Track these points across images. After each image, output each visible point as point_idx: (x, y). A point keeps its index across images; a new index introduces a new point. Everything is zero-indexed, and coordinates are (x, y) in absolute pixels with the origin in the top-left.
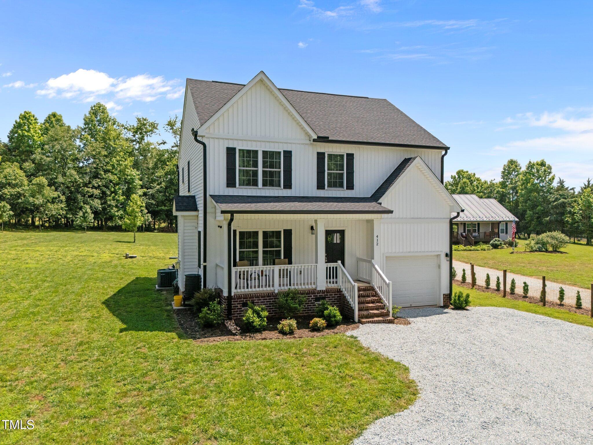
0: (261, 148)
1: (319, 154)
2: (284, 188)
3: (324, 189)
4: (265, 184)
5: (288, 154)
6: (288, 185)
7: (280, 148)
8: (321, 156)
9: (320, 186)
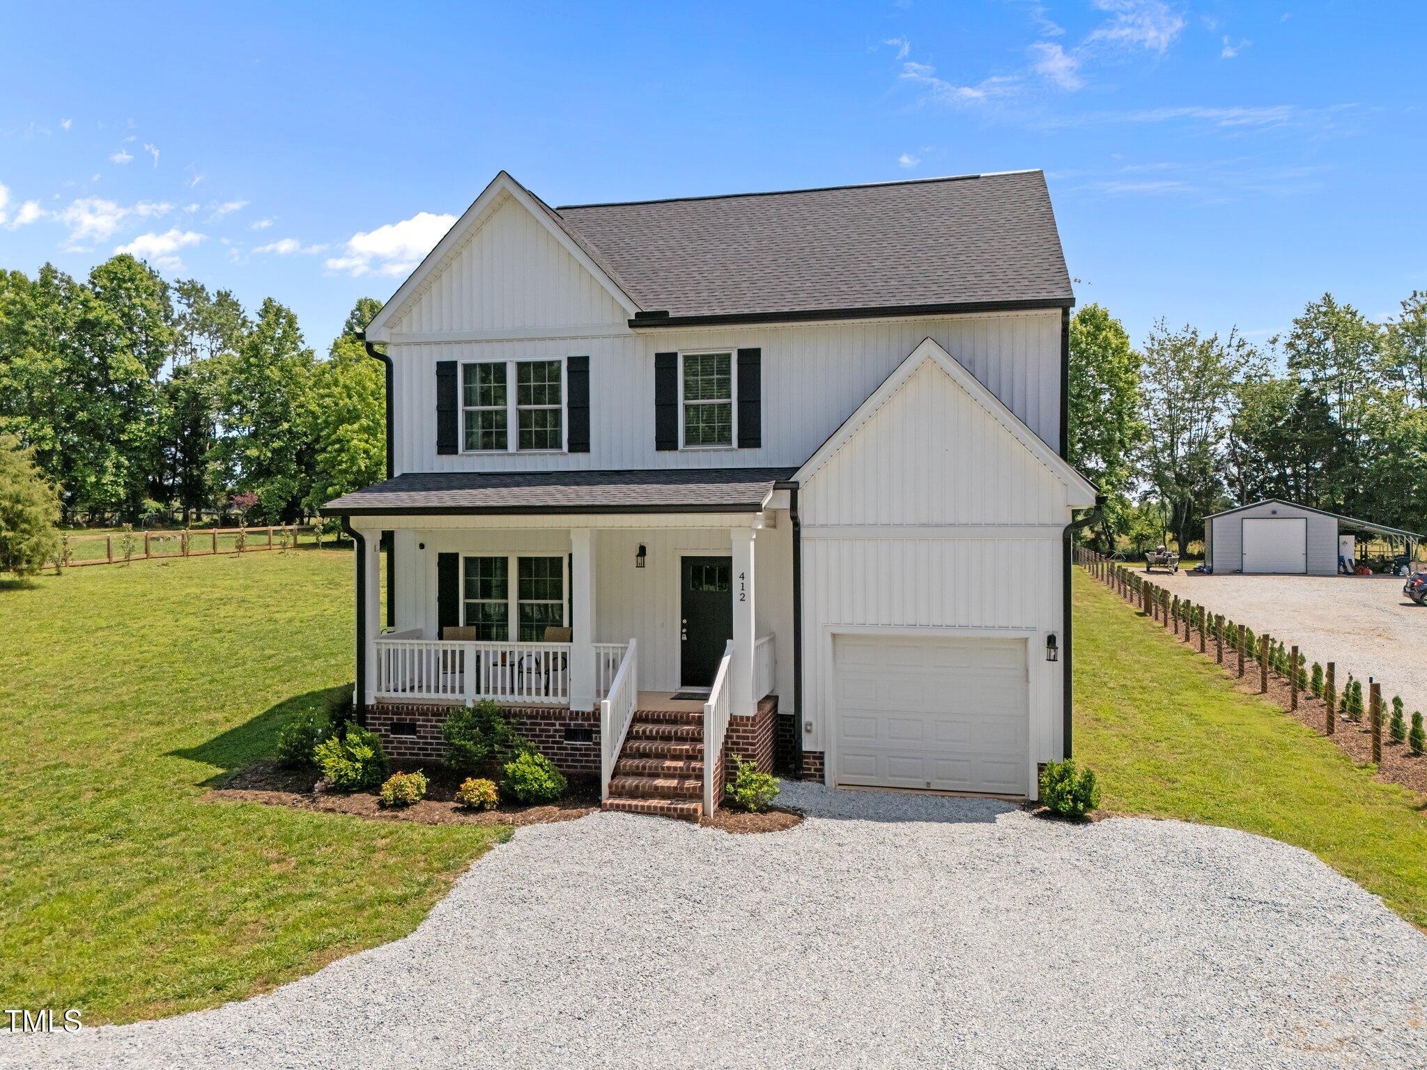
0: (511, 357)
1: (660, 357)
2: (571, 450)
3: (675, 448)
4: (524, 443)
5: (579, 367)
6: (580, 443)
7: (559, 353)
8: (665, 364)
9: (665, 440)
